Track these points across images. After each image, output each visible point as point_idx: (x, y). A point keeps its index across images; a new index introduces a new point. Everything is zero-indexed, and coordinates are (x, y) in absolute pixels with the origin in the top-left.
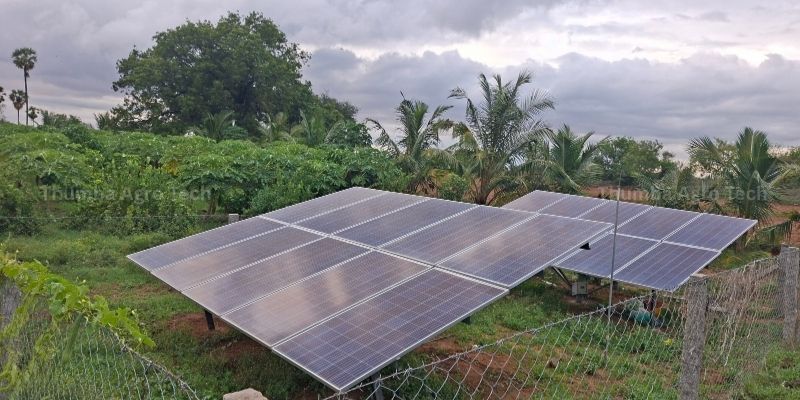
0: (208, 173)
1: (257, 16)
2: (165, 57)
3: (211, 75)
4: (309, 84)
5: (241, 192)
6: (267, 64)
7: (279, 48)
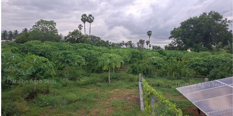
0: (196, 63)
1: (213, 12)
2: (183, 29)
3: (196, 32)
4: (232, 31)
5: (206, 69)
6: (215, 26)
7: (220, 20)
